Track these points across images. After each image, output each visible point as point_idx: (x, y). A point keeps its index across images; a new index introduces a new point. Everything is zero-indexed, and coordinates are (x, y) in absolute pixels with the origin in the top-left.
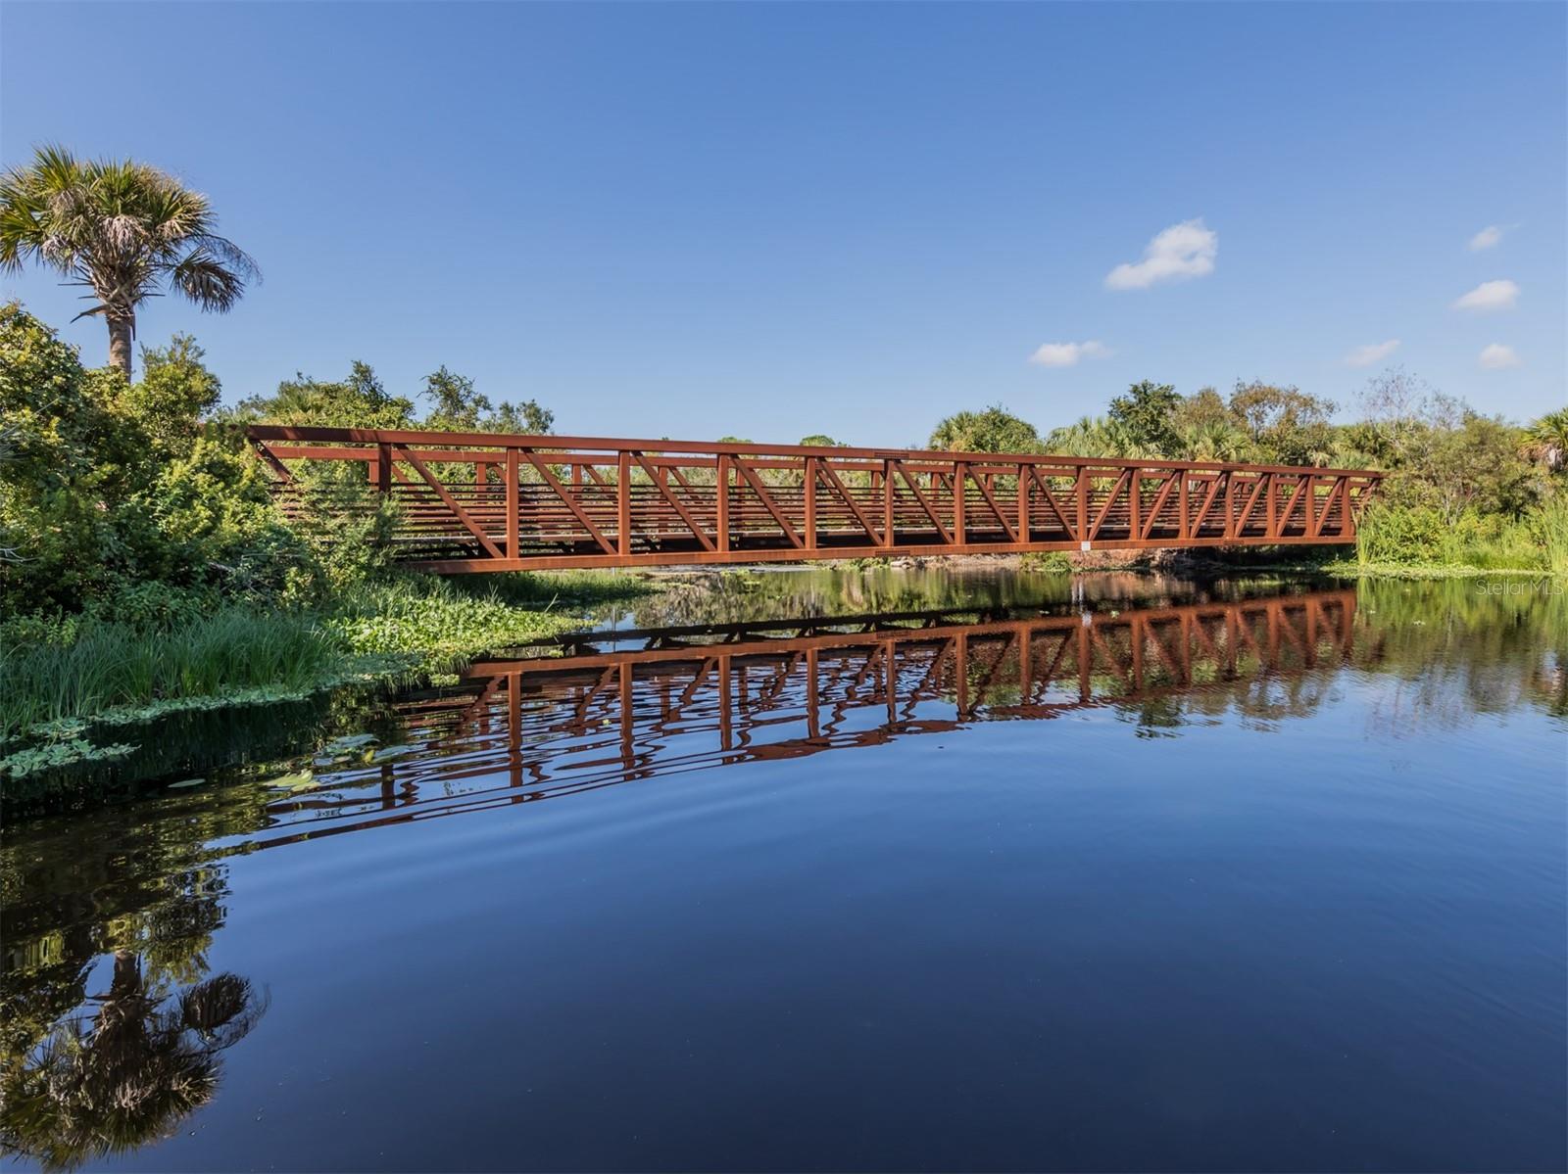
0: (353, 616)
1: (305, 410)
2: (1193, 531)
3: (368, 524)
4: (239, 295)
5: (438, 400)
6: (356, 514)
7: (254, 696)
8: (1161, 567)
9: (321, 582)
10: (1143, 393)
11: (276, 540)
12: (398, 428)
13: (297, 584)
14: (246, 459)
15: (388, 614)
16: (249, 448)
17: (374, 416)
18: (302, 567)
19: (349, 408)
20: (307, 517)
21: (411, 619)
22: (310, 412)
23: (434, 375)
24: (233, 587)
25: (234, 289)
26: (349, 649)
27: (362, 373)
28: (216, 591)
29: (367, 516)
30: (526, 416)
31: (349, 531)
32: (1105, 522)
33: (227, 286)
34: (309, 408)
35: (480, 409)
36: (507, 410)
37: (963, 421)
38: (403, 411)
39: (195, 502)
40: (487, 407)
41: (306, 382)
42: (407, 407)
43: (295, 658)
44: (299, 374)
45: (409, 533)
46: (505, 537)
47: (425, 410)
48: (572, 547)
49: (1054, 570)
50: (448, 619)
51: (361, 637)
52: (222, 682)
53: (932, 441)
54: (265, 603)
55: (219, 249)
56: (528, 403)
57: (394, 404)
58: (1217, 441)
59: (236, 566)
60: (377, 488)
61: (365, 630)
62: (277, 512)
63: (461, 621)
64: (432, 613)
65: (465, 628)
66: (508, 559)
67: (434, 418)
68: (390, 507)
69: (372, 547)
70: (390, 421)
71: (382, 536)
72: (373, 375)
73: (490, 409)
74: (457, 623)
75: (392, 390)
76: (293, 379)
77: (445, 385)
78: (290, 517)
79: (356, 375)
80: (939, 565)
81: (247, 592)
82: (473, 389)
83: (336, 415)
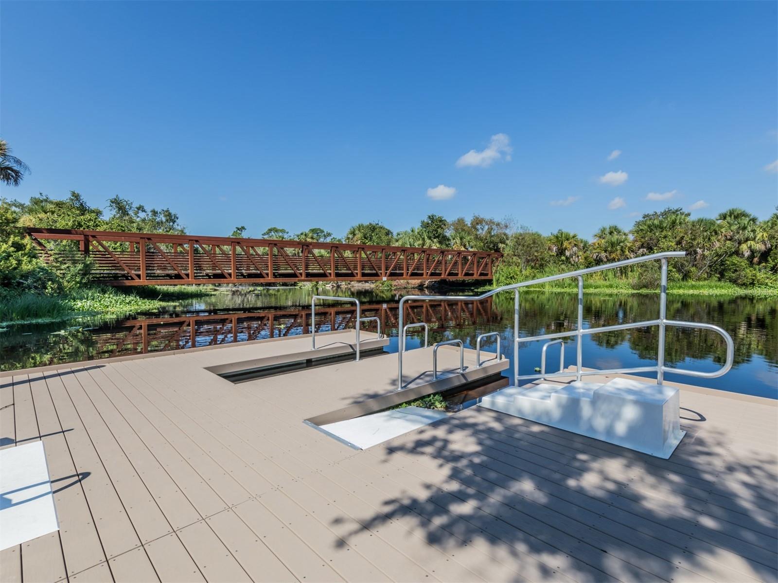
0: (74, 300)
1: (46, 213)
2: (429, 274)
3: (80, 266)
4: (21, 179)
5: (115, 211)
6: (75, 262)
7: (40, 321)
8: (427, 288)
9: (61, 288)
10: (431, 218)
11: (42, 272)
12: (94, 223)
13: (51, 288)
14: (27, 240)
15: (89, 299)
16: (28, 237)
17: (82, 217)
18: (53, 282)
19: (69, 213)
20: (54, 264)
21: (97, 300)
22: (48, 214)
23: (113, 199)
24: (26, 288)
25: (19, 176)
26: (74, 310)
27: (76, 197)
28: (20, 290)
29: (80, 264)
30: (164, 216)
31: (72, 269)
32: (393, 270)
33: (16, 175)
34: (48, 212)
35: (140, 211)
36: (155, 213)
37: (360, 227)
38: (97, 215)
39: (10, 258)
40: (144, 211)
41: (45, 198)
42: (98, 213)
43: (54, 310)
44: (41, 194)
45: (98, 270)
46: (140, 273)
47: (108, 214)
48: (173, 276)
49: (386, 288)
50: (113, 301)
51: (78, 306)
52: (27, 317)
53: (348, 235)
54: (39, 294)
55: (12, 161)
56: (165, 209)
57: (93, 212)
58: (461, 239)
59: (27, 281)
60: (83, 253)
61: (79, 304)
62: (42, 262)
63: (119, 302)
64: (107, 299)
65: (120, 305)
66: (141, 280)
67: (113, 218)
68: (89, 260)
69: (82, 275)
70: (90, 220)
71: (86, 271)
72: (81, 198)
73: (146, 212)
74: (117, 302)
75: (91, 204)
76: (38, 196)
77: (119, 204)
78: (47, 263)
79: (72, 198)
80: (346, 286)
81: (32, 290)
82: (133, 206)
83: (62, 216)
